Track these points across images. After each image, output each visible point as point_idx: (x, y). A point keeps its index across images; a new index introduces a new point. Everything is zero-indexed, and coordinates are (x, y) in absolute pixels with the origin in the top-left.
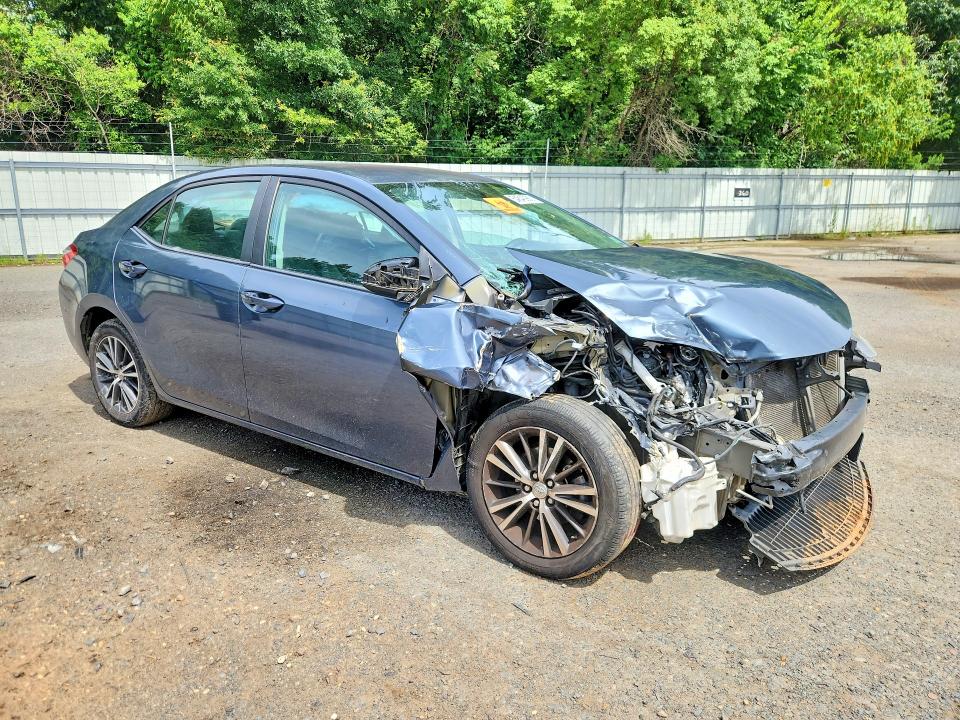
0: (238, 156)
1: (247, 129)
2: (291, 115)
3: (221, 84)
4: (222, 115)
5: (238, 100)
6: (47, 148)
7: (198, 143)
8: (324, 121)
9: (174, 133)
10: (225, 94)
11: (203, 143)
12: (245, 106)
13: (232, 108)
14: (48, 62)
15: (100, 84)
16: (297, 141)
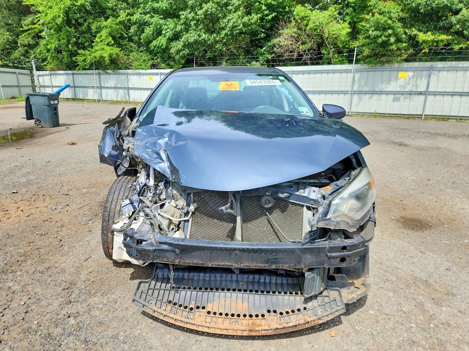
0: (388, 62)
1: (394, 47)
2: (422, 37)
3: (382, 24)
4: (380, 40)
5: (390, 31)
6: (312, 64)
7: (368, 57)
8: (443, 37)
9: (357, 53)
10: (385, 29)
11: (371, 57)
12: (396, 35)
13: (386, 36)
14: (315, 26)
15: (333, 33)
16: (423, 51)
